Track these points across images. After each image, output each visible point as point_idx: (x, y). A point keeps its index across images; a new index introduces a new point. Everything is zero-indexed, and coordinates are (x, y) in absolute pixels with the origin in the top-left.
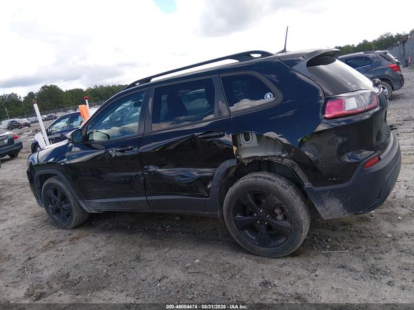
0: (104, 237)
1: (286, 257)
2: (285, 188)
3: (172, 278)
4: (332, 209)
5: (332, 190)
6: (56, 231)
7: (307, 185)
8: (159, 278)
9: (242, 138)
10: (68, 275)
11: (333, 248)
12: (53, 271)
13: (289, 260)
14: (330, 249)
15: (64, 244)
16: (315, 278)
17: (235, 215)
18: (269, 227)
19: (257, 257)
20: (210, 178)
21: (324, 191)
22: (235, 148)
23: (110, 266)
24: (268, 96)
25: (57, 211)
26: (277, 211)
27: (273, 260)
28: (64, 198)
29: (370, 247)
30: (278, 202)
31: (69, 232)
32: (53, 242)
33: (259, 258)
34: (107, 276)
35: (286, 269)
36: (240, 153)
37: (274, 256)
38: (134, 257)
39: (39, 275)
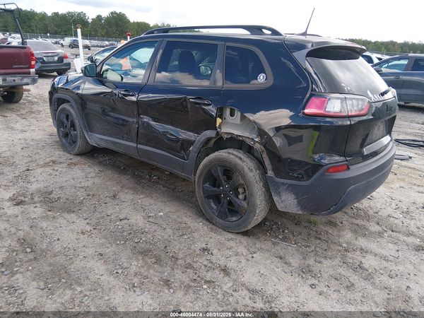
0: (97, 170)
1: (238, 233)
2: (251, 171)
3: (132, 221)
4: (287, 202)
5: (290, 185)
6: (62, 153)
7: (270, 173)
8: (122, 218)
9: (228, 112)
10: (51, 192)
11: (284, 239)
12: (41, 185)
13: (239, 237)
14: (281, 240)
15: (62, 165)
16: (250, 259)
17: (204, 183)
18: (230, 203)
19: (213, 226)
20: (192, 143)
21: (283, 183)
22: (219, 120)
23: (89, 195)
24: (262, 77)
25: (66, 135)
26: (240, 190)
27: (225, 233)
28: (73, 125)
29: (318, 249)
30: (242, 182)
31: (71, 157)
32: (54, 162)
33: (215, 227)
34: (81, 203)
35: (232, 244)
36: (222, 127)
37: (227, 229)
38: (112, 194)
39: (29, 186)
